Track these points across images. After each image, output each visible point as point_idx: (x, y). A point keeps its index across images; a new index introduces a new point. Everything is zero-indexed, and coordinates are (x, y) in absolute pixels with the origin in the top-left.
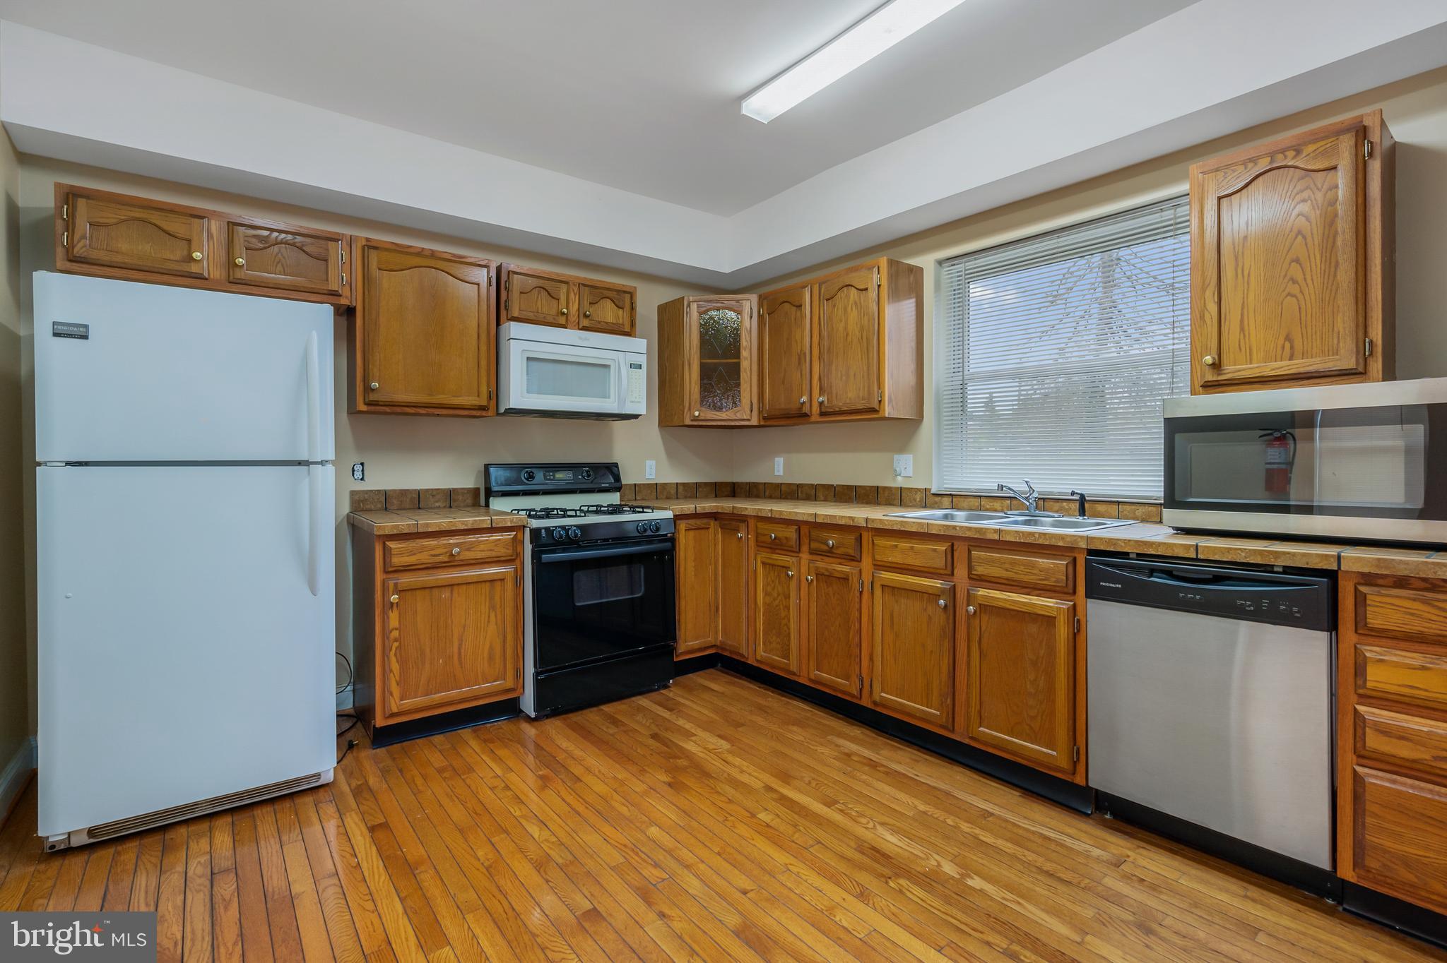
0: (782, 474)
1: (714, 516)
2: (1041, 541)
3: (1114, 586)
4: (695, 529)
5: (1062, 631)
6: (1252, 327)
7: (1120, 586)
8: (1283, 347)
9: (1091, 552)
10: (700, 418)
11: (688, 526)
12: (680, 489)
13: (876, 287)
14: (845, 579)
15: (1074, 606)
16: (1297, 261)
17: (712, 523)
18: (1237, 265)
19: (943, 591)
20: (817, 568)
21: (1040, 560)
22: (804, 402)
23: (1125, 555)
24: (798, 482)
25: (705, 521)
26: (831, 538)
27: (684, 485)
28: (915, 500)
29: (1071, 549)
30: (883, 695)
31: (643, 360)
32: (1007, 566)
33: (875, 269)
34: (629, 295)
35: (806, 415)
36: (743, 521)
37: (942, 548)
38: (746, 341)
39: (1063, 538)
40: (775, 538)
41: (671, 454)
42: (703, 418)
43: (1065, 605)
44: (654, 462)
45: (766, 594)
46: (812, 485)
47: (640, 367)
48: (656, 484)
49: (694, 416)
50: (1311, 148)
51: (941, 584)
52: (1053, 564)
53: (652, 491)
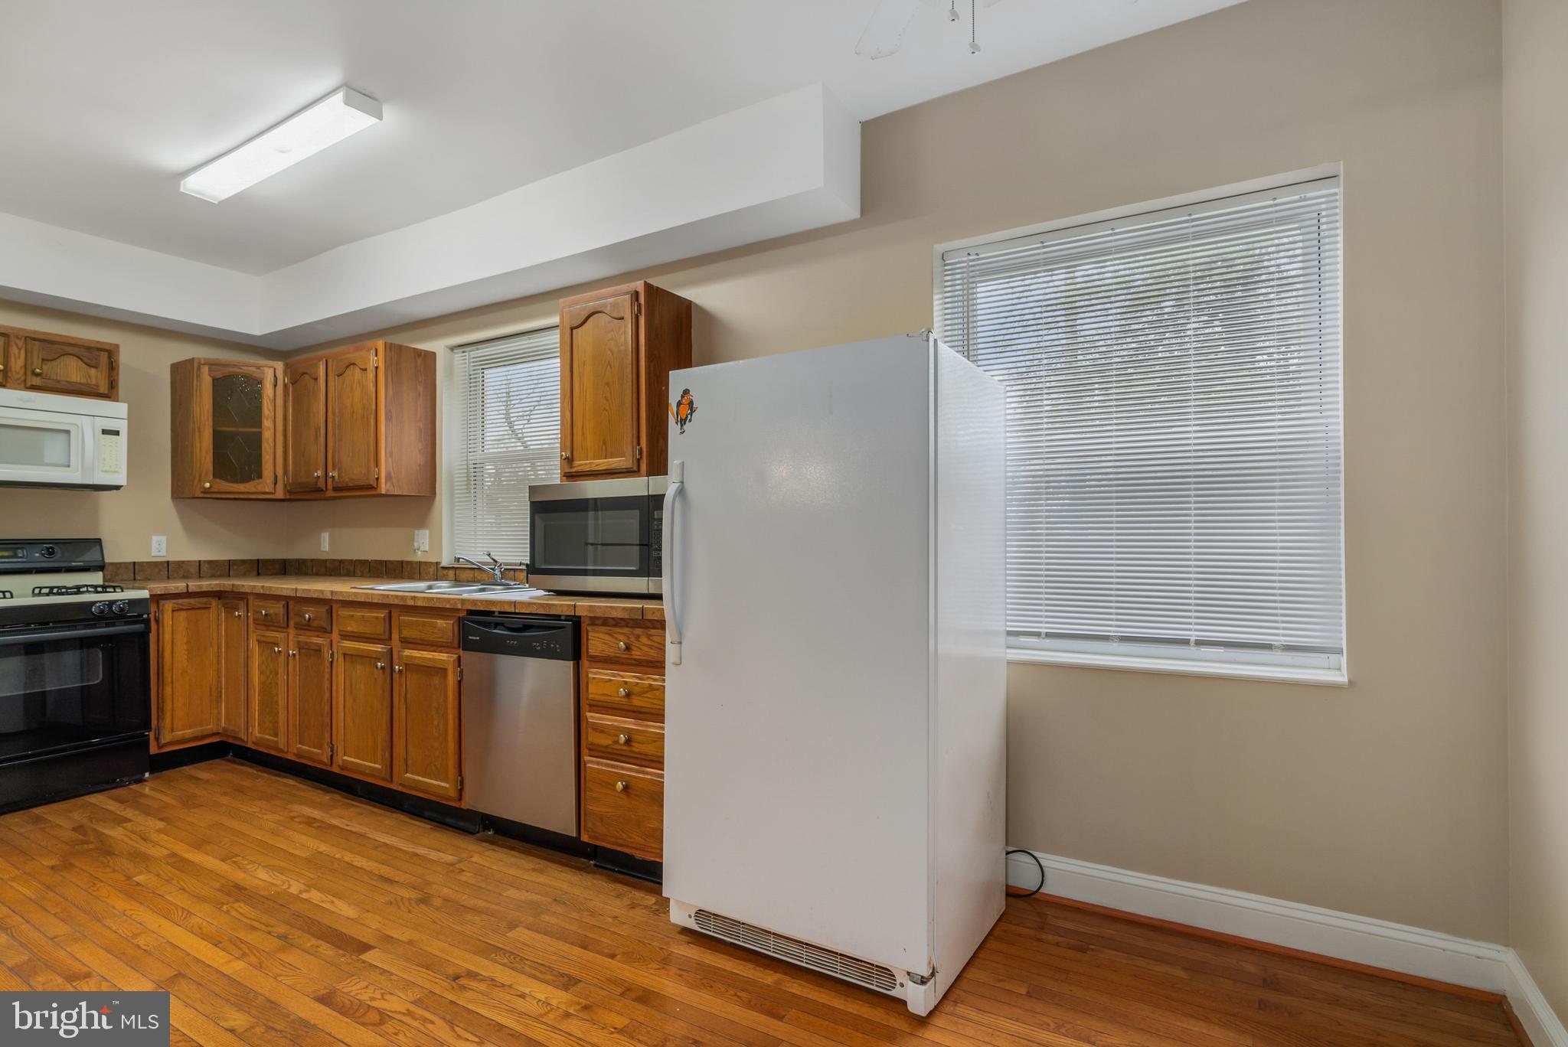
0: (328, 550)
1: (219, 595)
3: (476, 639)
4: (187, 609)
5: (451, 679)
6: (588, 432)
7: (479, 639)
8: (600, 450)
9: (468, 612)
10: (212, 490)
11: (175, 605)
12: (205, 567)
13: (374, 369)
14: (318, 650)
15: (459, 658)
16: (608, 384)
17: (214, 603)
18: (580, 384)
19: (384, 654)
20: (299, 642)
22: (318, 477)
24: (340, 558)
25: (204, 600)
26: (309, 611)
27: (210, 562)
28: (429, 572)
30: (346, 758)
31: (123, 426)
32: (420, 627)
33: (373, 352)
34: (107, 353)
35: (320, 490)
36: (241, 599)
37: (382, 614)
38: (269, 410)
40: (266, 615)
41: (189, 528)
42: (216, 490)
43: (454, 658)
44: (163, 539)
45: (262, 673)
46: (352, 560)
47: (117, 433)
48: (168, 562)
49: (205, 489)
50: (612, 301)
51: (382, 648)
53: (160, 570)
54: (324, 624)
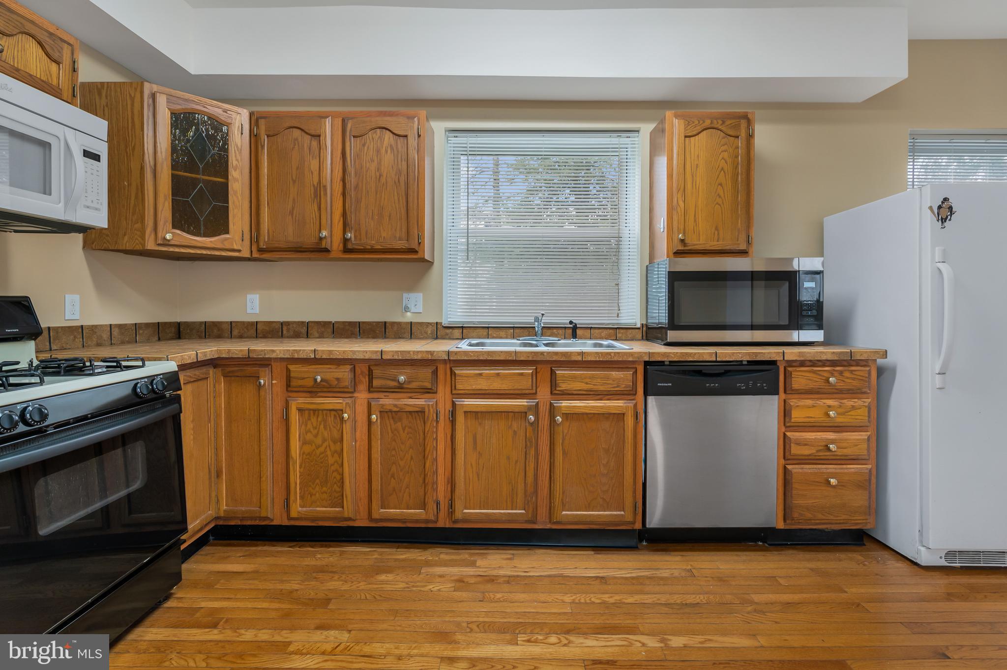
0: (258, 312)
1: (213, 363)
2: (616, 359)
3: (667, 385)
4: (193, 381)
5: (629, 421)
6: (700, 220)
7: (671, 384)
8: (715, 234)
9: (647, 364)
10: (172, 243)
13: (417, 135)
14: (421, 412)
15: (636, 403)
16: (721, 184)
17: (211, 371)
18: (693, 180)
19: (530, 408)
20: (381, 406)
21: (613, 373)
22: (325, 237)
24: (282, 320)
27: (120, 326)
28: (426, 333)
29: (633, 362)
30: (466, 511)
31: (102, 149)
32: (588, 380)
33: (416, 120)
34: (71, 46)
35: (326, 251)
36: (267, 365)
37: (529, 371)
38: (236, 159)
39: (632, 355)
40: (322, 380)
41: (101, 286)
42: (176, 243)
43: (631, 404)
44: (77, 297)
46: (303, 323)
48: (82, 326)
49: (165, 239)
51: (527, 402)
52: (623, 374)
53: (75, 337)
54: (428, 385)
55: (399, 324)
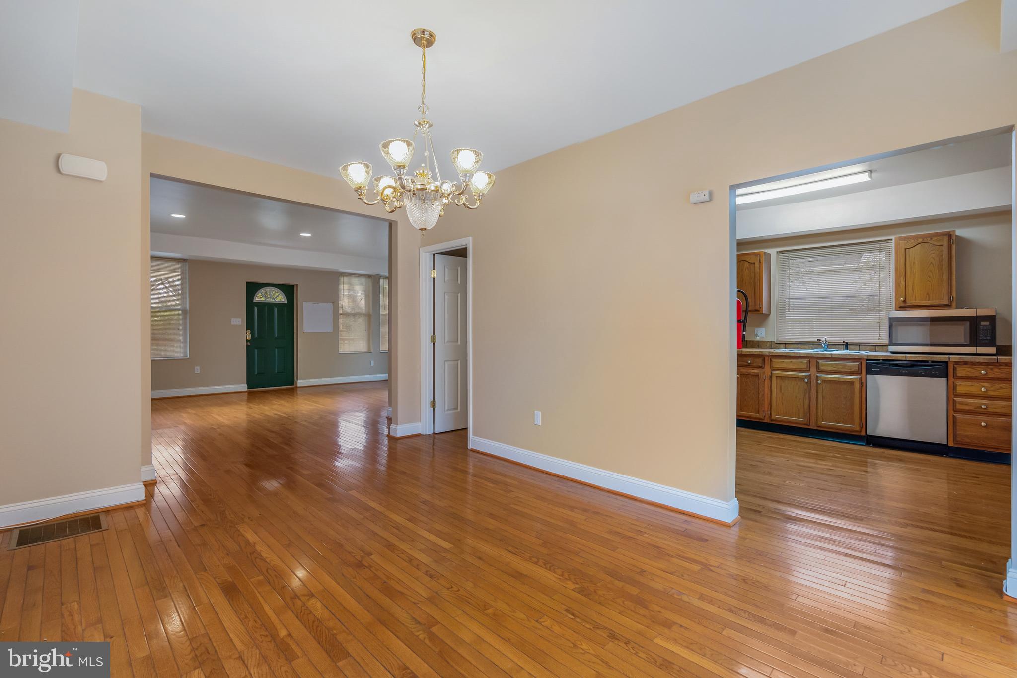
3: (876, 370)
5: (857, 386)
6: (916, 290)
7: (879, 370)
8: (926, 297)
9: (867, 360)
14: (757, 375)
15: (861, 378)
16: (931, 271)
18: (911, 271)
19: (806, 377)
21: (848, 363)
23: (879, 360)
26: (750, 360)
29: (860, 359)
30: (776, 417)
32: (835, 366)
33: (759, 256)
37: (804, 361)
39: (857, 356)
43: (858, 377)
50: (935, 238)
51: (805, 374)
52: (854, 364)
54: (760, 365)
55: (753, 342)
